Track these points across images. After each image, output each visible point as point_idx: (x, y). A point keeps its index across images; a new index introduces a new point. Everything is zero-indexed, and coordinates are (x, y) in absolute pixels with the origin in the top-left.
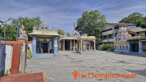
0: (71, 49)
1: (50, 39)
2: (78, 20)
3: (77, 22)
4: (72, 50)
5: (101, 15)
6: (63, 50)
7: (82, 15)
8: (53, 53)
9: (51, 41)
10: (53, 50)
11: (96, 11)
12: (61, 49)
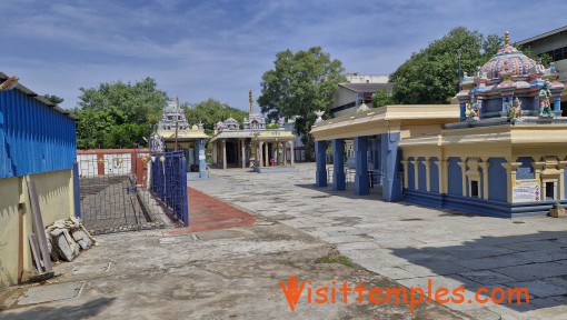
0: (244, 164)
1: (188, 144)
2: (265, 78)
3: (263, 81)
4: (248, 165)
5: (332, 60)
6: (222, 168)
7: (276, 63)
8: (198, 171)
9: (191, 147)
10: (198, 166)
11: (313, 50)
12: (218, 165)
